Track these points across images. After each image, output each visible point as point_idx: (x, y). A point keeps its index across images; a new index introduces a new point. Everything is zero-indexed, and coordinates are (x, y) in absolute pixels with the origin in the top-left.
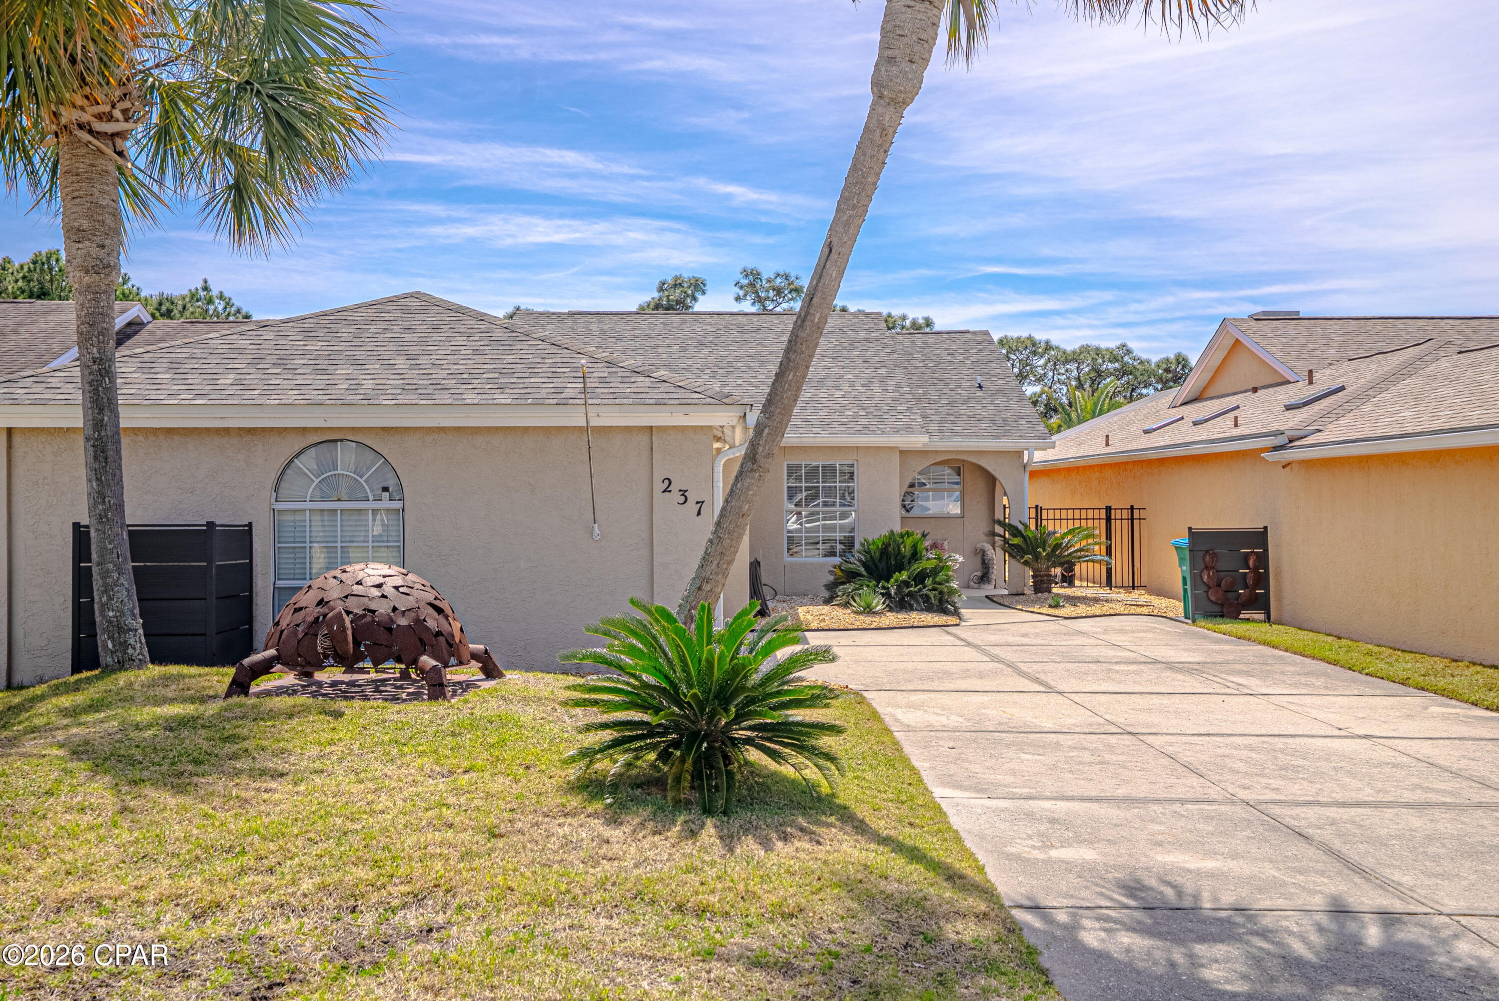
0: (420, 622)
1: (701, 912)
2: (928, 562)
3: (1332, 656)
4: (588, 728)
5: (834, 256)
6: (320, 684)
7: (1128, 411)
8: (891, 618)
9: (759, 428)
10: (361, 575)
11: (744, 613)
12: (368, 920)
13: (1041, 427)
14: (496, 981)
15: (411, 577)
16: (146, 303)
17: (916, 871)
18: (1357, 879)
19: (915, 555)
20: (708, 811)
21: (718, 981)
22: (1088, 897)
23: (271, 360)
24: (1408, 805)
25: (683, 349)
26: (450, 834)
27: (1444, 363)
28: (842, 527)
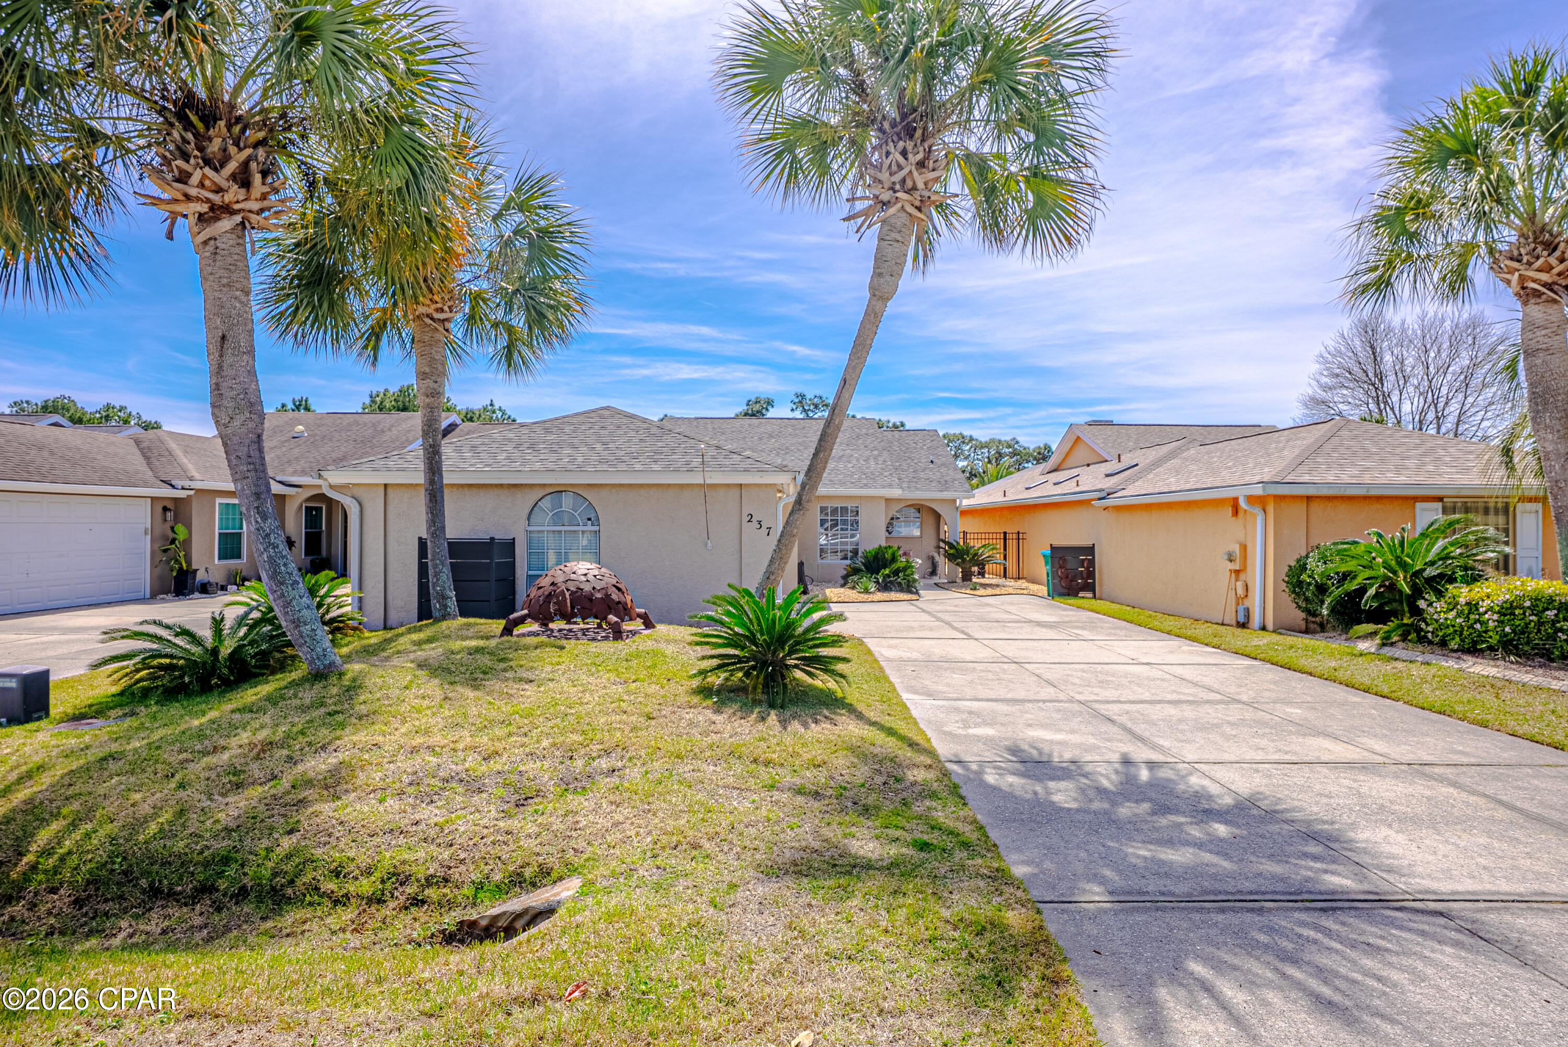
0: (608, 596)
1: (767, 763)
2: (902, 562)
3: (1130, 618)
4: (703, 658)
5: (847, 386)
6: (552, 631)
7: (1017, 476)
8: (880, 596)
9: (803, 486)
10: (575, 569)
11: (794, 592)
12: (579, 763)
13: (967, 485)
14: (651, 800)
15: (603, 570)
16: (459, 413)
17: (891, 741)
18: (1140, 744)
19: (894, 559)
20: (772, 706)
21: (777, 802)
22: (989, 756)
23: (527, 445)
24: (1169, 702)
25: (760, 439)
26: (625, 717)
27: (1192, 451)
28: (852, 543)
